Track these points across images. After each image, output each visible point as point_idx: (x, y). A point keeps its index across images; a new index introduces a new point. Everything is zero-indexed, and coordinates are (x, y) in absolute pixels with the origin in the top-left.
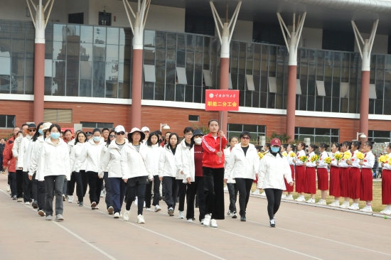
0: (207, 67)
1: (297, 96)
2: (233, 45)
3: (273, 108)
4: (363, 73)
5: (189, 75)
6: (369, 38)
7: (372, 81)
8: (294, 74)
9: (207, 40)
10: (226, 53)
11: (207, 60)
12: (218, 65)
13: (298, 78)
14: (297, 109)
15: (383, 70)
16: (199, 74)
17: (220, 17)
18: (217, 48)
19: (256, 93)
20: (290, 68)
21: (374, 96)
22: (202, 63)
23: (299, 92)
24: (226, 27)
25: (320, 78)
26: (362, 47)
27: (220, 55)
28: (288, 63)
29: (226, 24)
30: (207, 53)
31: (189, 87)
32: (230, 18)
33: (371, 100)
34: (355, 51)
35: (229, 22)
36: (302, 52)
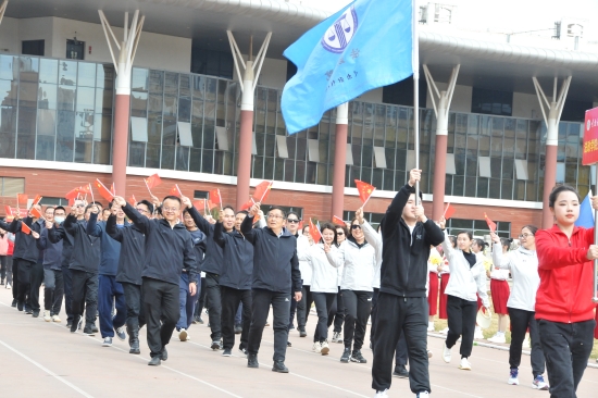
0: (221, 123)
1: (347, 167)
2: (259, 93)
3: (314, 183)
4: (438, 137)
5: (196, 132)
6: (446, 90)
7: (450, 150)
8: (343, 136)
9: (223, 85)
10: (248, 104)
11: (221, 112)
12: (237, 119)
13: (349, 141)
14: (346, 185)
15: (465, 134)
16: (210, 133)
17: (242, 53)
18: (236, 95)
19: (290, 162)
20: (338, 127)
21: (453, 171)
22: (213, 116)
23: (351, 162)
24: (250, 67)
25: (380, 143)
26: (438, 101)
27: (240, 107)
28: (335, 120)
29: (250, 63)
30: (221, 103)
31: (195, 150)
32: (255, 54)
33: (448, 176)
34: (428, 106)
35: (254, 60)
36: (355, 105)
